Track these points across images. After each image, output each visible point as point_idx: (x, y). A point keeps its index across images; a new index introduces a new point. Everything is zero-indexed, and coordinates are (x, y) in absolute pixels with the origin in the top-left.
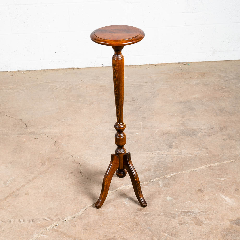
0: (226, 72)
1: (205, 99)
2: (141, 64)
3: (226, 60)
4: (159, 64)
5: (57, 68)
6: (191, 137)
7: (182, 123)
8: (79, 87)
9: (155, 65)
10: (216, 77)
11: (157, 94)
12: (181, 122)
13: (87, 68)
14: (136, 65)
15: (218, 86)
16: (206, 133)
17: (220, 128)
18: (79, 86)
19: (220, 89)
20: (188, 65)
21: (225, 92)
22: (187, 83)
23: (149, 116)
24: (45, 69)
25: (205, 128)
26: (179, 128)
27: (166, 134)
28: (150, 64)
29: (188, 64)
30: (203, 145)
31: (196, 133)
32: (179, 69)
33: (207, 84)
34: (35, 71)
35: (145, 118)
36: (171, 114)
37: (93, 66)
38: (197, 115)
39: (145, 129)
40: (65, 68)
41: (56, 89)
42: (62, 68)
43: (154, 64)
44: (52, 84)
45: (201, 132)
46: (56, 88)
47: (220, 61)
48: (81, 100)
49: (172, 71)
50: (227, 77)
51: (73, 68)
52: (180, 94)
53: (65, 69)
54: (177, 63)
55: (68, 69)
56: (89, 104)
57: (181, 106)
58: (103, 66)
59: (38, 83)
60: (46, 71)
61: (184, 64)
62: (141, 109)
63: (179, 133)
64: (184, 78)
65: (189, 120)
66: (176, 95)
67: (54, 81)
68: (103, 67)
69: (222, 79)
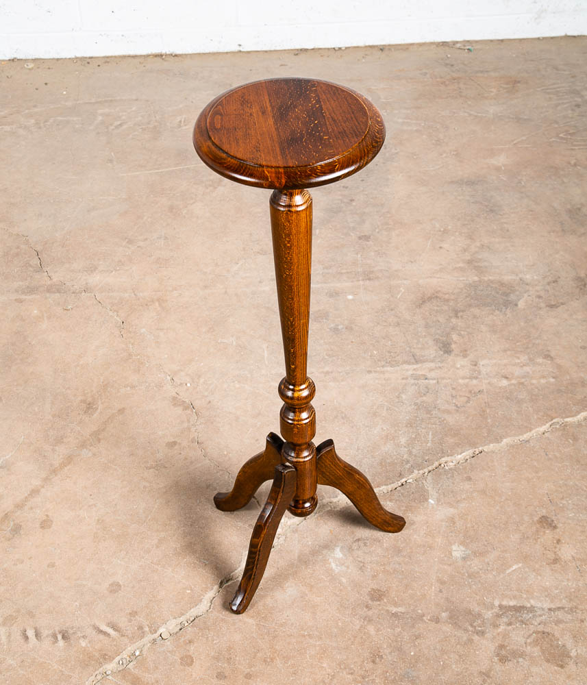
0: (573, 77)
1: (524, 173)
2: (343, 45)
3: (569, 34)
4: (389, 45)
5: (117, 54)
6: (501, 311)
7: (469, 258)
8: (180, 122)
9: (381, 50)
10: (549, 93)
11: (393, 151)
12: (467, 256)
13: (200, 54)
14: (328, 49)
15: (556, 126)
16: (539, 297)
17: (578, 279)
18: (179, 119)
19: (561, 135)
20: (468, 49)
21: (575, 146)
22: (470, 115)
23: (378, 232)
24: (85, 56)
25: (535, 277)
26: (465, 279)
27: (430, 299)
28: (367, 44)
29: (468, 47)
30: (537, 342)
31: (512, 297)
32: (447, 65)
33: (525, 117)
34: (58, 59)
35: (367, 238)
36: (437, 226)
37: (215, 50)
38: (508, 231)
39: (369, 279)
40: (139, 53)
41: (117, 127)
42: (132, 53)
43: (377, 46)
44: (107, 110)
45: (525, 293)
46: (119, 123)
47: (552, 38)
48: (188, 169)
49: (427, 71)
50: (577, 93)
51: (161, 56)
52: (455, 153)
53: (141, 56)
54: (439, 43)
55: (148, 56)
56: (210, 186)
57: (461, 198)
58: (242, 50)
59: (69, 104)
60: (88, 63)
61: (458, 45)
62: (354, 204)
63: (467, 297)
64: (461, 96)
65: (489, 247)
66: (446, 157)
67: (110, 99)
68: (240, 51)
69: (565, 101)
